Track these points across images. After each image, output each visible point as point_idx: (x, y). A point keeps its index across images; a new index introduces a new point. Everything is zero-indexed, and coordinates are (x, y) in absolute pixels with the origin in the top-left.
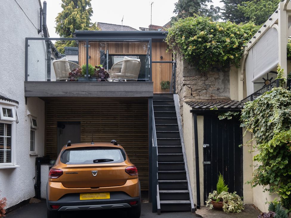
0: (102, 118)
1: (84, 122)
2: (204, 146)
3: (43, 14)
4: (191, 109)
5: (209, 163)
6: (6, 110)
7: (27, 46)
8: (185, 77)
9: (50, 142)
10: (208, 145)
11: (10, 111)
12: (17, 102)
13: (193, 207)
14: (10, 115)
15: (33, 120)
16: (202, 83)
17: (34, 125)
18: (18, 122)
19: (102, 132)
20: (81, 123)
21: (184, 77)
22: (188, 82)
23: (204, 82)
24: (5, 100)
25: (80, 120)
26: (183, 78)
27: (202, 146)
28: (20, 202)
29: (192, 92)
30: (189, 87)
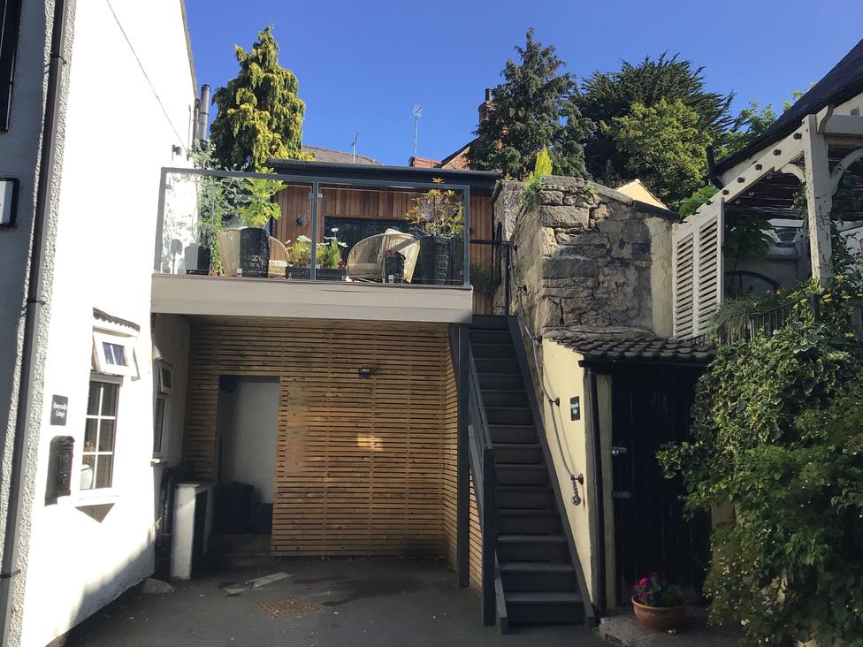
0: (333, 370)
1: (288, 377)
2: (614, 452)
3: (200, 113)
4: (581, 358)
5: (626, 495)
6: (111, 346)
7: (163, 187)
8: (547, 278)
9: (197, 428)
10: (624, 450)
11: (119, 349)
12: (137, 327)
13: (590, 613)
14: (122, 361)
15: (163, 370)
16: (586, 295)
17: (164, 385)
18: (138, 378)
19: (331, 404)
20: (281, 379)
21: (544, 278)
22: (554, 292)
23: (590, 291)
24: (110, 321)
25: (278, 374)
26: (543, 282)
27: (608, 452)
28: (120, 593)
29: (564, 315)
30: (556, 304)
